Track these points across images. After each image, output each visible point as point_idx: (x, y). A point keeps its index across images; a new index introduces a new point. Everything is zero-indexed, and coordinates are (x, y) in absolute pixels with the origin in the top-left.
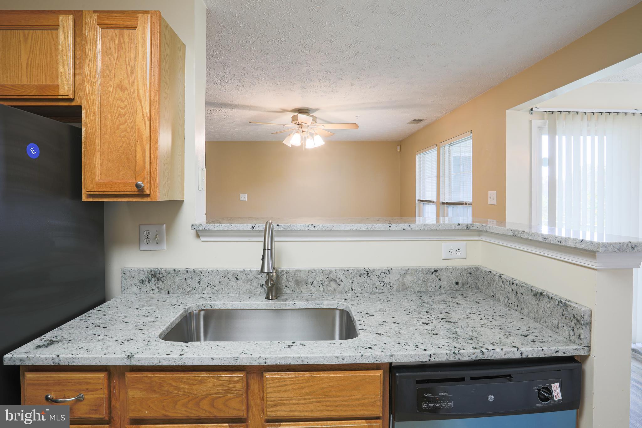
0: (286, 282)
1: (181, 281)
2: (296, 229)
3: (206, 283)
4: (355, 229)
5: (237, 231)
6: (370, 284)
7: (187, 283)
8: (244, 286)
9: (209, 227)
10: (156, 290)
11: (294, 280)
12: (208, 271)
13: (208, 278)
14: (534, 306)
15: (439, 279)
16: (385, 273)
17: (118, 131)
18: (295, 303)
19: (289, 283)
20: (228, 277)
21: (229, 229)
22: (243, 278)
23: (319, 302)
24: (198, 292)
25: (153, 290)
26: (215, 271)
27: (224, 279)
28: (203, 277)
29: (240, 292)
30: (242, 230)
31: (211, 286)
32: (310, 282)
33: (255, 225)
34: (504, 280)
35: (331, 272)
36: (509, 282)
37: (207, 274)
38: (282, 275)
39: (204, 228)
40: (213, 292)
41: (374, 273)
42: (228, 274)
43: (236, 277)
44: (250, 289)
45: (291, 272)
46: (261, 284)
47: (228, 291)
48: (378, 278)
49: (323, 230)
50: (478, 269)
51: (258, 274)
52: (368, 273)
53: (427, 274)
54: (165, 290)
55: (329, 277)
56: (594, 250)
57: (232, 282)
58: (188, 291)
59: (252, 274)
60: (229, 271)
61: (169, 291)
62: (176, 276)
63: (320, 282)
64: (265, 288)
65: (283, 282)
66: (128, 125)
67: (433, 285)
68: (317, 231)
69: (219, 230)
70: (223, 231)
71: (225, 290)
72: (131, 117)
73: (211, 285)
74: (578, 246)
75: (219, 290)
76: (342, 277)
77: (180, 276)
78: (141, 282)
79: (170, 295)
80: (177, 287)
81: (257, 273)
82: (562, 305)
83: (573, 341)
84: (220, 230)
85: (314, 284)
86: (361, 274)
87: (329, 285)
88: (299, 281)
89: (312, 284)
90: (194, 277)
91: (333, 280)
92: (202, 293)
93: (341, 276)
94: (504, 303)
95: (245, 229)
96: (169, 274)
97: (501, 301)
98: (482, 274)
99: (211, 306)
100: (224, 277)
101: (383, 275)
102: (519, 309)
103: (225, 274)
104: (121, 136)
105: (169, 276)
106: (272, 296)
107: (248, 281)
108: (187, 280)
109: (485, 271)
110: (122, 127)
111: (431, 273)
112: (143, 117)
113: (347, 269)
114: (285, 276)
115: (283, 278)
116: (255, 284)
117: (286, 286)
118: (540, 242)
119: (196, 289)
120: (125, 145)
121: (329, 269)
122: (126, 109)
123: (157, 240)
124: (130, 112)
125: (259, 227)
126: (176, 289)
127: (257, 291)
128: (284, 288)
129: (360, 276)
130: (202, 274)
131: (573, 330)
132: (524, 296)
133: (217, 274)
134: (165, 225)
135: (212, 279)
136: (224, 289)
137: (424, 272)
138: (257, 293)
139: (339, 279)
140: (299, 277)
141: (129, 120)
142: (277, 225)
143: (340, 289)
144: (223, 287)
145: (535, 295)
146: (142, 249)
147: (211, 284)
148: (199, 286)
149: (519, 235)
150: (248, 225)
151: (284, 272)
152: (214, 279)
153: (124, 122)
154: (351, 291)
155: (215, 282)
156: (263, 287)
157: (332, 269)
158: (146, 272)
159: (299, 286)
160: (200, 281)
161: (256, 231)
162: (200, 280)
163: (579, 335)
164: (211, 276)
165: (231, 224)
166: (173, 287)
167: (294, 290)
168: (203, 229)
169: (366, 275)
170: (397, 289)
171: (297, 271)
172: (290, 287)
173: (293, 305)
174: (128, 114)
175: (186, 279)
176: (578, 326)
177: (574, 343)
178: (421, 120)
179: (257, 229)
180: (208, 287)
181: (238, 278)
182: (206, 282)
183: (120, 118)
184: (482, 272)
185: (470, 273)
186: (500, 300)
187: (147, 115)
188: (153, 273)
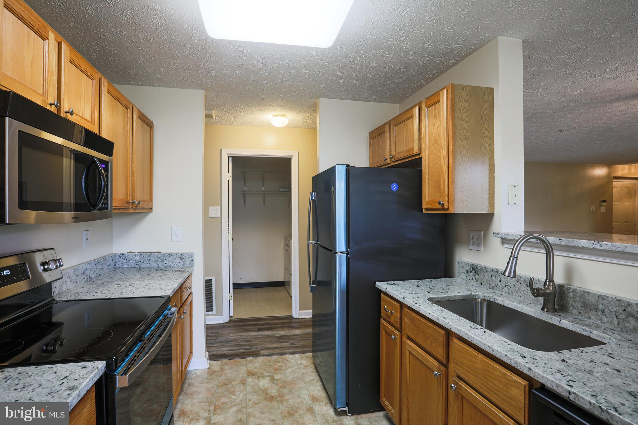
0: (573, 301)
1: (489, 277)
2: (580, 246)
3: (505, 283)
7: (492, 279)
9: (504, 236)
10: (475, 280)
11: (581, 301)
13: (506, 279)
17: (435, 169)
18: (561, 321)
19: (576, 303)
20: (520, 281)
23: (588, 329)
24: (499, 289)
25: (473, 279)
27: (517, 283)
28: (502, 277)
31: (508, 286)
32: (600, 309)
35: (629, 305)
38: (568, 293)
39: (501, 236)
40: (510, 292)
43: (527, 283)
45: (578, 291)
47: (520, 295)
54: (479, 281)
55: (627, 310)
57: (524, 287)
58: (493, 286)
61: (481, 283)
62: (486, 272)
63: (614, 313)
65: (569, 300)
71: (518, 293)
72: (440, 159)
75: (514, 292)
77: (488, 273)
78: (467, 271)
79: (482, 286)
80: (486, 281)
85: (605, 313)
87: (626, 319)
88: (588, 304)
89: (603, 312)
90: (497, 276)
91: (631, 315)
92: (502, 290)
96: (482, 269)
99: (494, 299)
100: (518, 281)
104: (436, 172)
105: (482, 271)
108: (492, 277)
110: (436, 166)
112: (443, 158)
114: (571, 294)
115: (569, 296)
117: (572, 306)
119: (498, 286)
120: (437, 177)
121: (627, 300)
123: (478, 242)
128: (570, 306)
134: (483, 232)
135: (508, 281)
136: (517, 291)
140: (587, 299)
142: (560, 239)
146: (470, 248)
148: (500, 284)
151: (571, 290)
152: (510, 281)
155: (511, 284)
158: (469, 265)
159: (587, 309)
160: (500, 281)
162: (500, 279)
166: (484, 281)
167: (581, 312)
171: (584, 292)
172: (576, 308)
173: (558, 322)
174: (438, 158)
180: (506, 286)
181: (528, 285)
183: (435, 161)
187: (445, 156)
188: (473, 267)
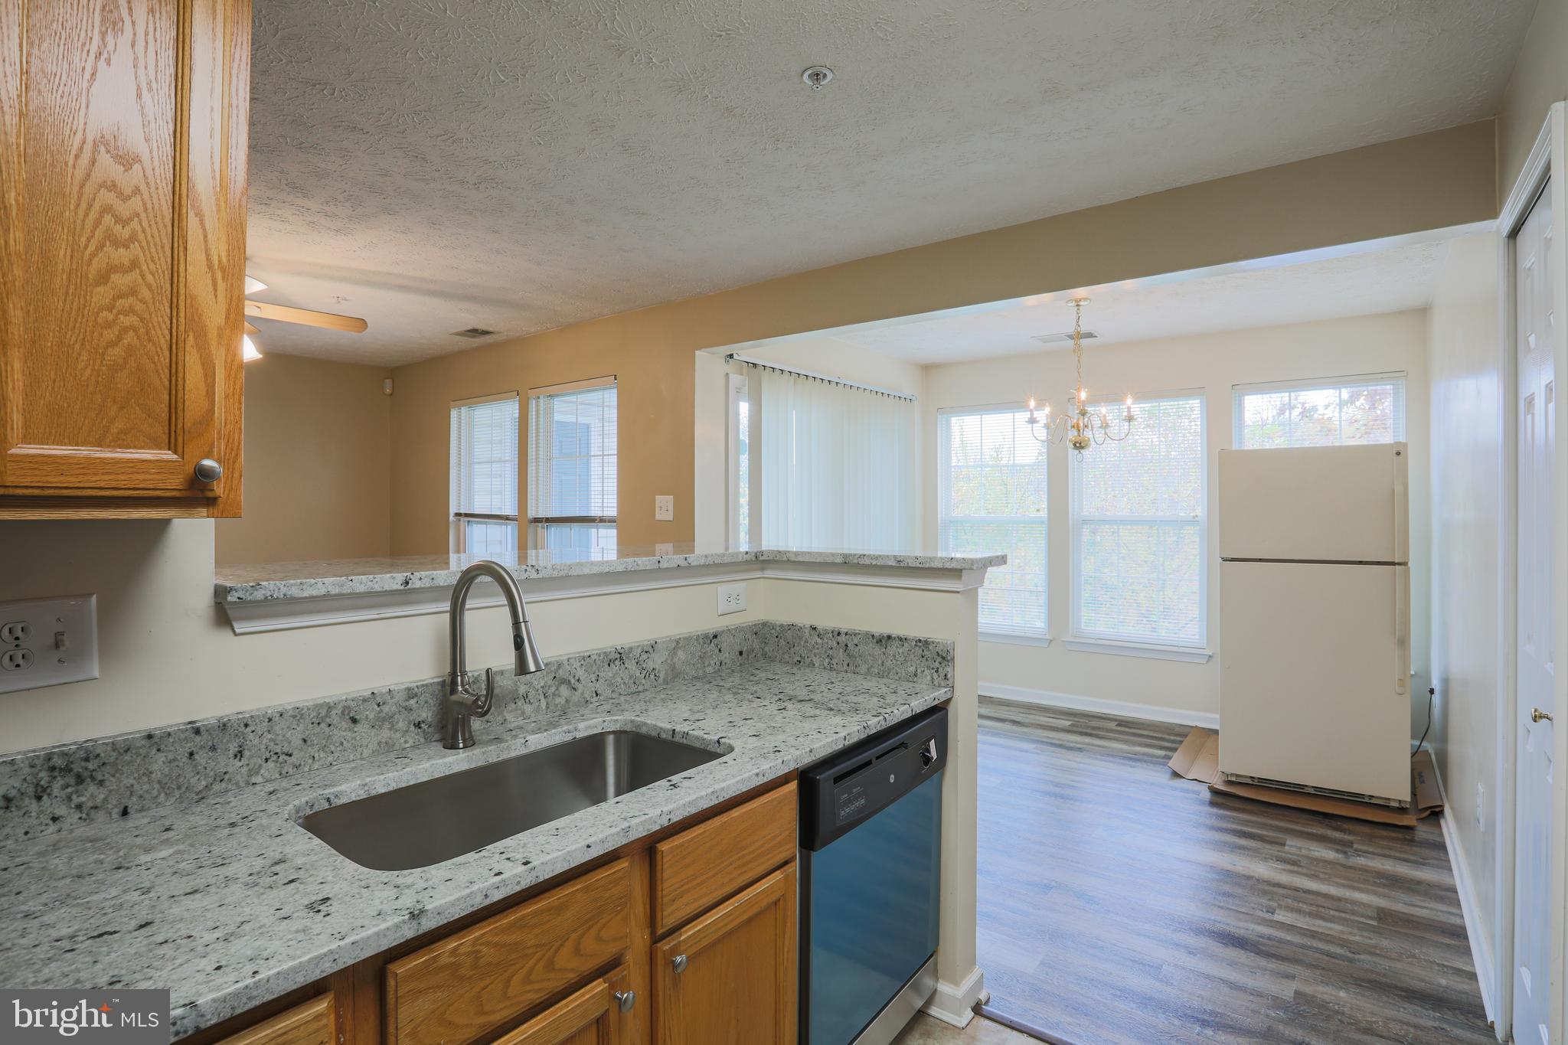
1: (176, 763)
3: (263, 750)
4: (607, 570)
5: (365, 593)
6: (624, 678)
7: (195, 766)
8: (373, 734)
9: (284, 590)
10: (71, 818)
12: (269, 715)
13: (269, 736)
14: (877, 657)
15: (720, 650)
16: (646, 652)
17: (101, 289)
18: (527, 741)
20: (328, 720)
21: (345, 592)
22: (371, 716)
23: (571, 727)
24: (237, 784)
25: (54, 819)
26: (291, 713)
27: (317, 729)
28: (251, 737)
29: (361, 754)
30: (379, 589)
31: (276, 757)
32: (521, 696)
33: (411, 576)
34: (822, 632)
35: (560, 665)
36: (832, 632)
37: (266, 724)
39: (269, 594)
40: (284, 772)
41: (631, 655)
42: (328, 712)
43: (351, 715)
44: (390, 738)
46: (416, 722)
47: (330, 759)
48: (637, 663)
49: (553, 576)
50: (765, 624)
51: (409, 697)
52: (620, 657)
53: (704, 643)
54: (110, 806)
55: (557, 676)
56: (959, 567)
57: (342, 731)
58: (201, 788)
59: (393, 701)
60: (332, 704)
61: (126, 808)
62: (154, 751)
63: (540, 691)
64: (425, 730)
66: (143, 276)
67: (712, 662)
68: (543, 579)
69: (315, 594)
70: (327, 597)
71: (320, 759)
72: (155, 255)
73: (276, 753)
74: (948, 565)
75: (302, 763)
76: (580, 673)
77: (172, 749)
78: (3, 803)
79: (132, 817)
80: (157, 786)
81: (406, 696)
82: (921, 644)
83: (937, 685)
84: (317, 597)
85: (529, 697)
86: (610, 661)
87: (557, 692)
88: (500, 695)
89: (525, 697)
90: (222, 742)
91: (565, 682)
92: (248, 783)
93: (578, 669)
94: (822, 667)
95: (387, 588)
96: (126, 751)
97: (817, 665)
98: (773, 632)
99: (328, 800)
100: (319, 723)
101: (645, 656)
102: (852, 667)
103: (319, 714)
104: (114, 307)
105: (127, 757)
106: (464, 741)
107: (384, 720)
108: (196, 756)
109: (781, 626)
110: (120, 280)
111: (709, 642)
112: (210, 266)
113: (588, 654)
116: (401, 725)
118: (891, 567)
119: (227, 777)
120: (129, 338)
121: (557, 659)
122: (135, 224)
123: (64, 650)
124: (152, 236)
125: (421, 579)
126: (155, 792)
127: (406, 742)
129: (609, 665)
130: (249, 729)
131: (937, 671)
132: (861, 647)
133: (298, 718)
134: (95, 596)
135: (280, 738)
136: (316, 755)
137: (701, 641)
138: (407, 745)
139: (574, 676)
140: (501, 686)
141: (150, 262)
143: (576, 697)
144: (312, 751)
145: (879, 641)
147: (279, 751)
148: (240, 764)
149: (856, 561)
150: (394, 578)
152: (288, 735)
153: (127, 263)
154: (595, 699)
155: (290, 743)
156: (420, 728)
157: (562, 658)
159: (500, 707)
160: (240, 752)
161: (415, 589)
162: (240, 747)
163: (945, 675)
164: (277, 728)
165: (350, 578)
166: (141, 792)
167: (491, 718)
168: (266, 598)
169: (619, 660)
170: (664, 680)
171: (495, 673)
173: (523, 746)
174: (144, 243)
175: (191, 754)
176: (943, 665)
177: (939, 686)
178: (485, 333)
179: (418, 584)
180: (267, 762)
181: (358, 717)
182: (263, 747)
183: (108, 248)
184: (773, 628)
185: (756, 634)
186: (814, 665)
188: (58, 762)
